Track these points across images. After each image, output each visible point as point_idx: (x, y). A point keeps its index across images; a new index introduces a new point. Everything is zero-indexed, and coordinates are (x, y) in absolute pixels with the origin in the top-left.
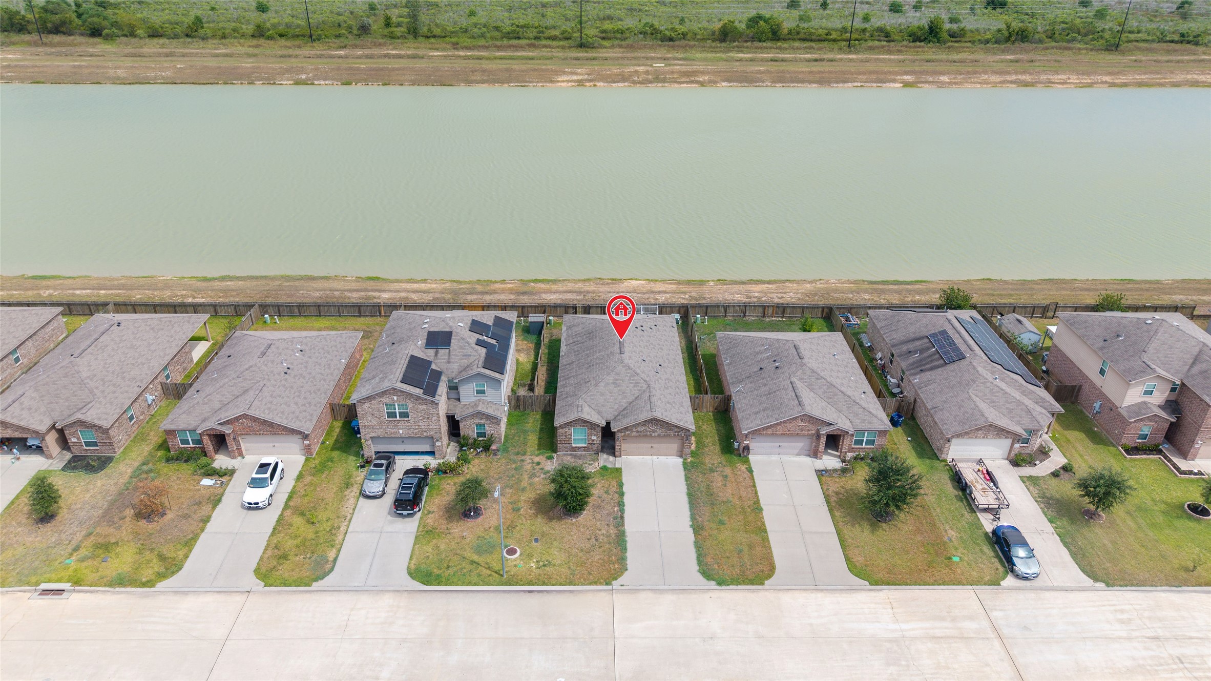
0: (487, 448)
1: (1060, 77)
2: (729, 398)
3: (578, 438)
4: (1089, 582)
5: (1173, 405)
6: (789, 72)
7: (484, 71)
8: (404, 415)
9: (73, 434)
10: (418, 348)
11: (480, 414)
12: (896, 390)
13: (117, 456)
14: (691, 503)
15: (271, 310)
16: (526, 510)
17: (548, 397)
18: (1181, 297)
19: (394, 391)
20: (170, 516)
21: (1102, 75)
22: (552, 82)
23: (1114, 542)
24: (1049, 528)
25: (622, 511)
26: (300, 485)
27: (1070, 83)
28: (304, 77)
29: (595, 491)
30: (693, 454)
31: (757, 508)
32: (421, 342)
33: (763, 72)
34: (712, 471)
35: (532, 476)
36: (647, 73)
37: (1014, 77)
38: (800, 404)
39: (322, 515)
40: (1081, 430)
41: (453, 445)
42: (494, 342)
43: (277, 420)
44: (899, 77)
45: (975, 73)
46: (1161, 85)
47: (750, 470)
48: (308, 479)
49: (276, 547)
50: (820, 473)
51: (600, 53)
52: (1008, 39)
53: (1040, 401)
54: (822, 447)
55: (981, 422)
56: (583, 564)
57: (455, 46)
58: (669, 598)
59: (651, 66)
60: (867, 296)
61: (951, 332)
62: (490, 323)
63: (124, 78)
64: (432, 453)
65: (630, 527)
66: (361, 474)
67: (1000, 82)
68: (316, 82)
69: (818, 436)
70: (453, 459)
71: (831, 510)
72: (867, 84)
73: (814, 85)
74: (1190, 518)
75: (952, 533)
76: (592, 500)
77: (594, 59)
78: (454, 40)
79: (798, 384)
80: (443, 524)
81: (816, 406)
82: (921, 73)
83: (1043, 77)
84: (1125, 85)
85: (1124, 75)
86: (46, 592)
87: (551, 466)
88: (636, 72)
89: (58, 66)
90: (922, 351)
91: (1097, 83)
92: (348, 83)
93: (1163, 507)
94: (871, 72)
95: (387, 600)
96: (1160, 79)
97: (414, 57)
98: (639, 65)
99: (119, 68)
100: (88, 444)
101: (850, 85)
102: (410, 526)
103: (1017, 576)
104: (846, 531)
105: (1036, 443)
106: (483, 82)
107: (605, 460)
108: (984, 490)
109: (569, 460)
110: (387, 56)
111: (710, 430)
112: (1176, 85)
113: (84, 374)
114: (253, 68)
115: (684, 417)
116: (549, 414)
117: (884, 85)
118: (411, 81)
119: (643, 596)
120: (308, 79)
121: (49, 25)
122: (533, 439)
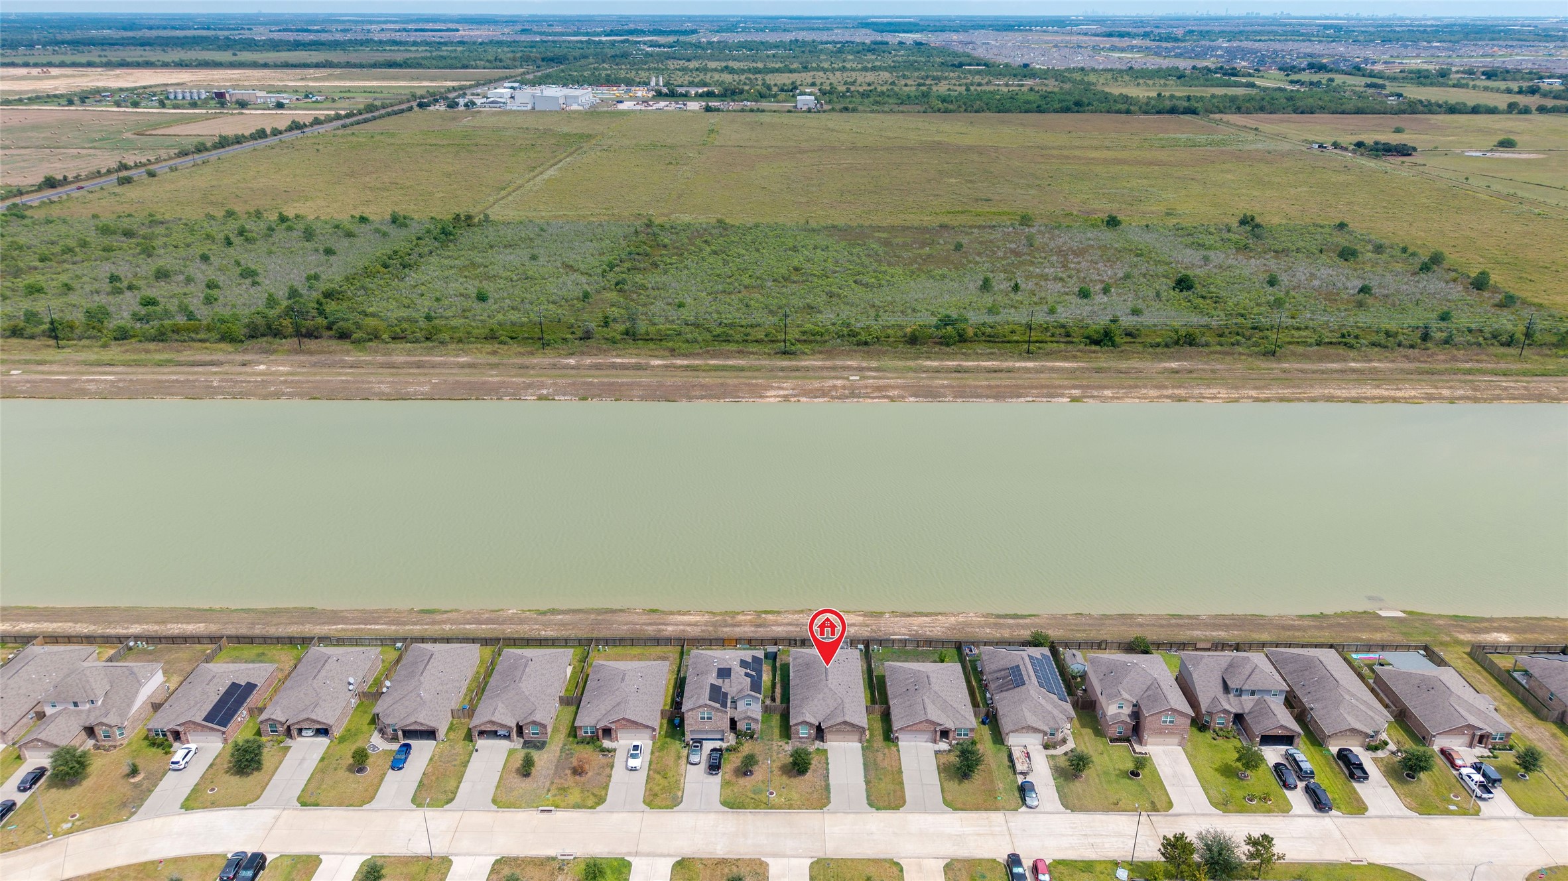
0: (752, 737)
1: (1211, 391)
2: (889, 708)
3: (803, 732)
4: (1063, 809)
5: (1136, 715)
6: (969, 386)
7: (702, 386)
8: (709, 718)
9: (527, 729)
10: (712, 679)
11: (749, 718)
12: (989, 702)
13: (548, 740)
14: (865, 769)
15: (601, 642)
16: (776, 772)
17: (784, 705)
18: (1199, 632)
19: (706, 705)
20: (590, 774)
21: (1249, 389)
22: (761, 397)
23: (1084, 791)
24: (1052, 782)
25: (828, 773)
26: (654, 757)
27: (1219, 398)
28: (545, 392)
29: (814, 762)
30: (868, 741)
31: (900, 772)
32: (715, 674)
33: (946, 387)
34: (877, 751)
35: (778, 753)
36: (844, 387)
37: (1170, 392)
38: (925, 713)
39: (671, 774)
40: (1091, 728)
41: (733, 735)
42: (753, 673)
43: (640, 721)
44: (1067, 392)
45: (1136, 387)
46: (1300, 400)
47: (898, 751)
48: (657, 754)
49: (650, 790)
50: (937, 752)
51: (802, 360)
52: (1177, 343)
53: (1064, 711)
54: (938, 738)
55: (1024, 725)
56: (808, 800)
57: (673, 352)
58: (852, 816)
59: (847, 378)
60: (988, 631)
61: (1022, 667)
62: (750, 661)
63: (388, 394)
64: (722, 740)
65: (832, 781)
66: (685, 752)
67: (1158, 397)
68: (556, 398)
69: (936, 731)
70: (734, 743)
71: (939, 773)
72: (1038, 399)
73: (991, 400)
74: (1129, 778)
75: (1001, 785)
76: (812, 767)
77: (797, 369)
78: (670, 344)
79: (927, 700)
80: (734, 779)
81: (935, 714)
82: (1088, 387)
83: (1196, 392)
84: (1267, 400)
85: (1270, 389)
86: (542, 811)
87: (789, 747)
88: (835, 386)
89: (329, 381)
90: (1004, 678)
91: (1244, 398)
92: (585, 399)
93: (1118, 772)
94: (1042, 387)
95: (712, 816)
96: (1300, 393)
97: (638, 367)
98: (837, 378)
99: (382, 382)
100: (533, 734)
101: (1023, 399)
102: (716, 780)
103: (1027, 807)
104: (946, 784)
105: (1060, 736)
106: (702, 397)
107: (818, 744)
108: (1023, 762)
109: (798, 744)
110: (614, 366)
111: (878, 726)
112: (1313, 400)
113: (527, 693)
114: (499, 383)
115: (861, 719)
116: (785, 716)
117: (1053, 400)
118: (639, 396)
119: (838, 815)
120: (549, 394)
121: (304, 331)
122: (777, 731)
